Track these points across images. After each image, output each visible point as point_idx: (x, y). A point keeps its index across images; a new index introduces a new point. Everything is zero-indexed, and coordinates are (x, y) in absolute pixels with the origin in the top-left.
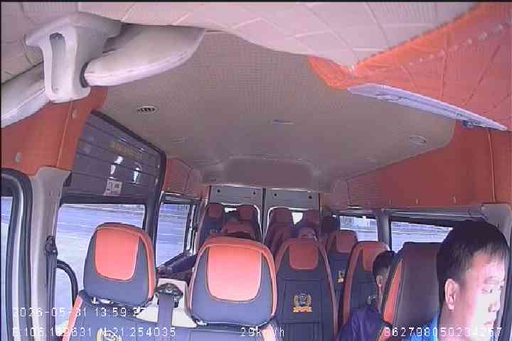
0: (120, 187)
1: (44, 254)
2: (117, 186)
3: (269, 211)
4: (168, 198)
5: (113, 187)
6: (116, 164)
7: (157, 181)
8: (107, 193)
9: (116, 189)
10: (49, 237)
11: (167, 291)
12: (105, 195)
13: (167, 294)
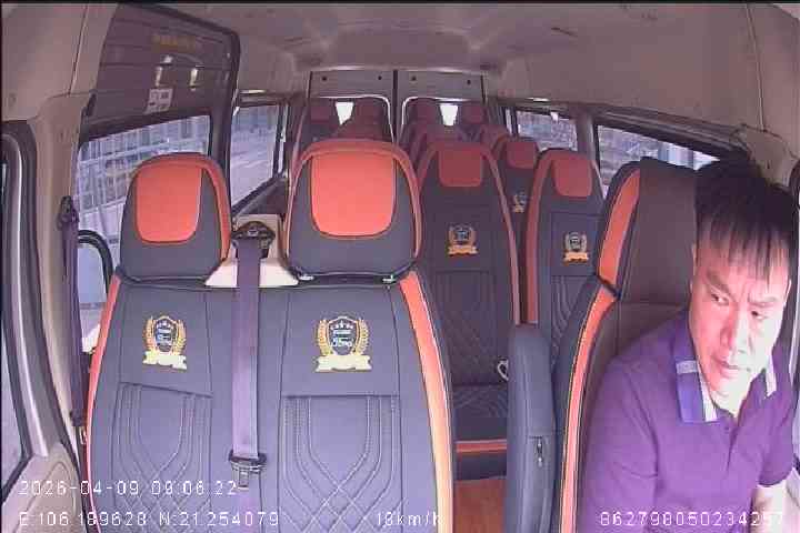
0: (170, 96)
1: (58, 228)
2: (164, 96)
3: (404, 104)
4: (245, 100)
5: (160, 98)
6: (163, 65)
7: (227, 76)
8: (150, 110)
9: (162, 101)
10: (65, 198)
11: (249, 234)
12: (147, 113)
13: (249, 238)
